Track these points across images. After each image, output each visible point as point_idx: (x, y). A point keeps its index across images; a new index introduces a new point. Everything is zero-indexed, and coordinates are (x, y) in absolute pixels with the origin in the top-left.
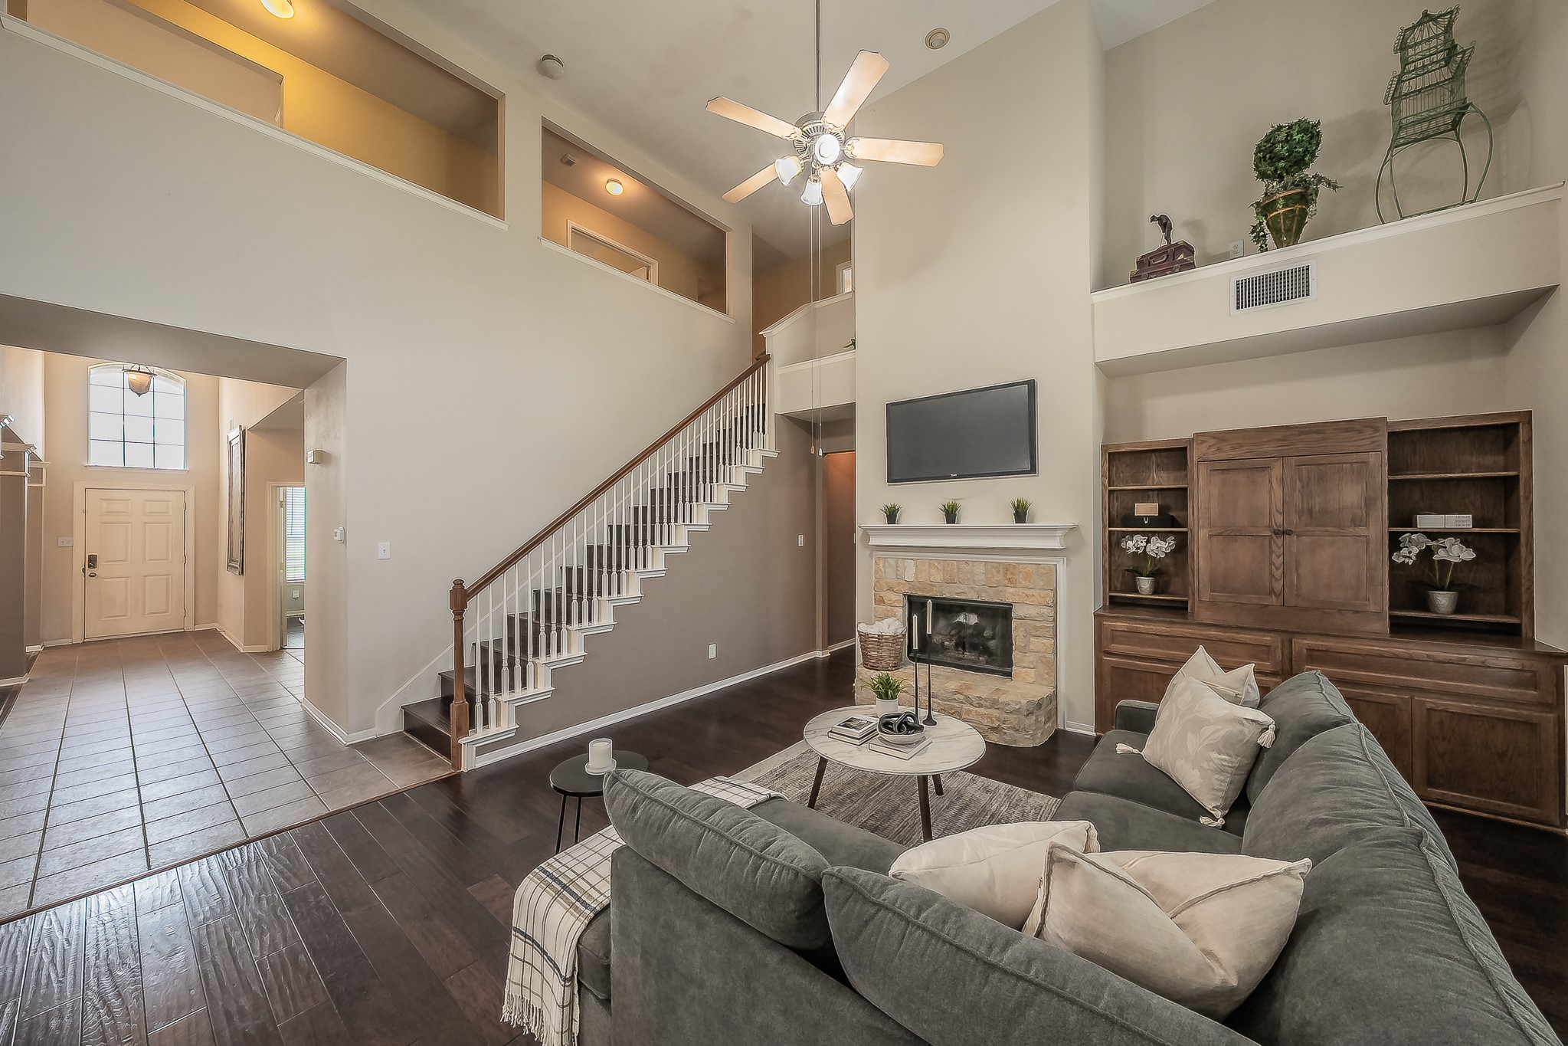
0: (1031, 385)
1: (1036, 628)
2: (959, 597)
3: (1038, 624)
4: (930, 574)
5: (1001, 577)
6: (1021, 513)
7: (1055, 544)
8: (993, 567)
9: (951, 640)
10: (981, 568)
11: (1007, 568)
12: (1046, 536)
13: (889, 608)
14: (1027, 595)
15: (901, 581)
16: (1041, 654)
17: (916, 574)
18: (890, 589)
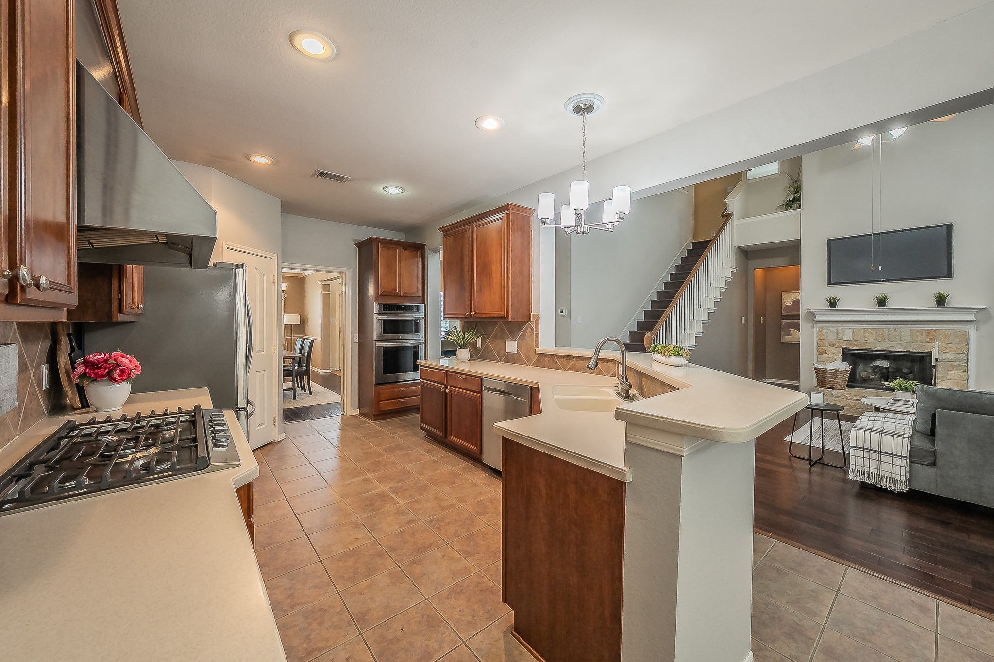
0: (950, 227)
1: (953, 366)
2: (889, 349)
3: (955, 364)
4: (864, 337)
5: (924, 337)
6: (941, 300)
7: (970, 317)
8: (918, 332)
9: (875, 375)
10: (908, 332)
11: (928, 332)
12: (964, 313)
13: (830, 356)
14: (946, 348)
15: (840, 341)
16: (956, 381)
17: (853, 337)
18: (832, 345)
